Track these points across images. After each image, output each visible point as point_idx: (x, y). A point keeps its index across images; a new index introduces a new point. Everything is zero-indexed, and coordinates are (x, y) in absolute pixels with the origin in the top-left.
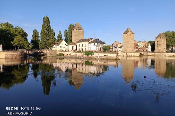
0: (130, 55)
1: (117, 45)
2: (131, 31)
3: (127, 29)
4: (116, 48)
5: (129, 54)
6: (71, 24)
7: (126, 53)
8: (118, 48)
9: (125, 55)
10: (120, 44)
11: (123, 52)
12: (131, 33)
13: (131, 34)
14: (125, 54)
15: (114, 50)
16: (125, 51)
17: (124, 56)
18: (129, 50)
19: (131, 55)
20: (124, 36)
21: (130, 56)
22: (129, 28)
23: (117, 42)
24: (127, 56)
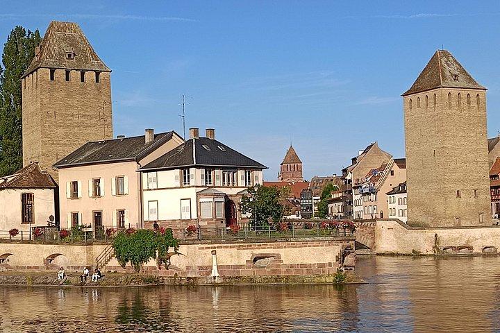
0: (463, 243)
1: (375, 175)
2: (463, 71)
3: (435, 58)
4: (372, 197)
5: (449, 236)
6: (19, 32)
7: (430, 234)
8: (381, 193)
9: (426, 247)
10: (401, 163)
11: (412, 225)
12: (462, 82)
13: (464, 93)
14: (423, 241)
15: (355, 209)
16: (423, 219)
17: (416, 255)
18: (454, 206)
19: (470, 248)
20: (416, 110)
21: (464, 253)
22: (445, 54)
23: (379, 153)
24: (441, 254)
